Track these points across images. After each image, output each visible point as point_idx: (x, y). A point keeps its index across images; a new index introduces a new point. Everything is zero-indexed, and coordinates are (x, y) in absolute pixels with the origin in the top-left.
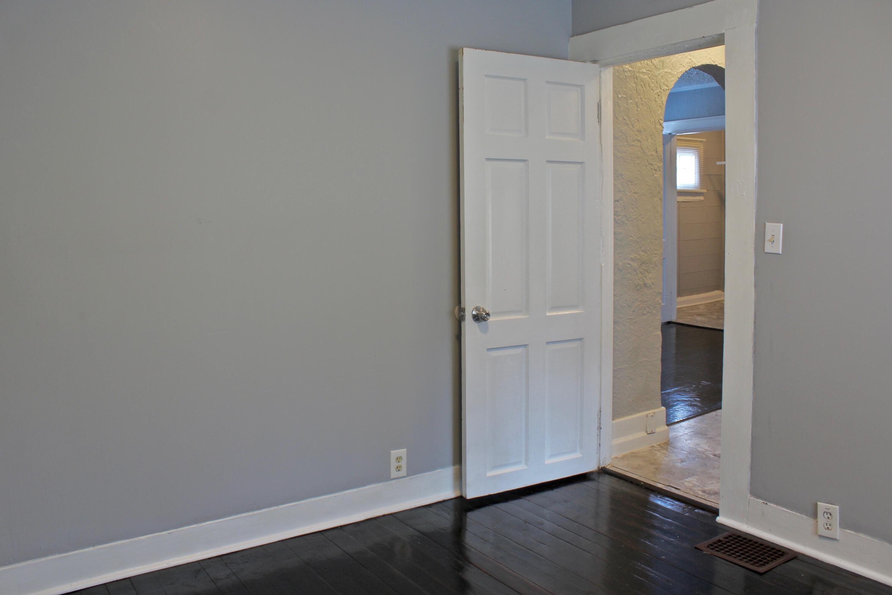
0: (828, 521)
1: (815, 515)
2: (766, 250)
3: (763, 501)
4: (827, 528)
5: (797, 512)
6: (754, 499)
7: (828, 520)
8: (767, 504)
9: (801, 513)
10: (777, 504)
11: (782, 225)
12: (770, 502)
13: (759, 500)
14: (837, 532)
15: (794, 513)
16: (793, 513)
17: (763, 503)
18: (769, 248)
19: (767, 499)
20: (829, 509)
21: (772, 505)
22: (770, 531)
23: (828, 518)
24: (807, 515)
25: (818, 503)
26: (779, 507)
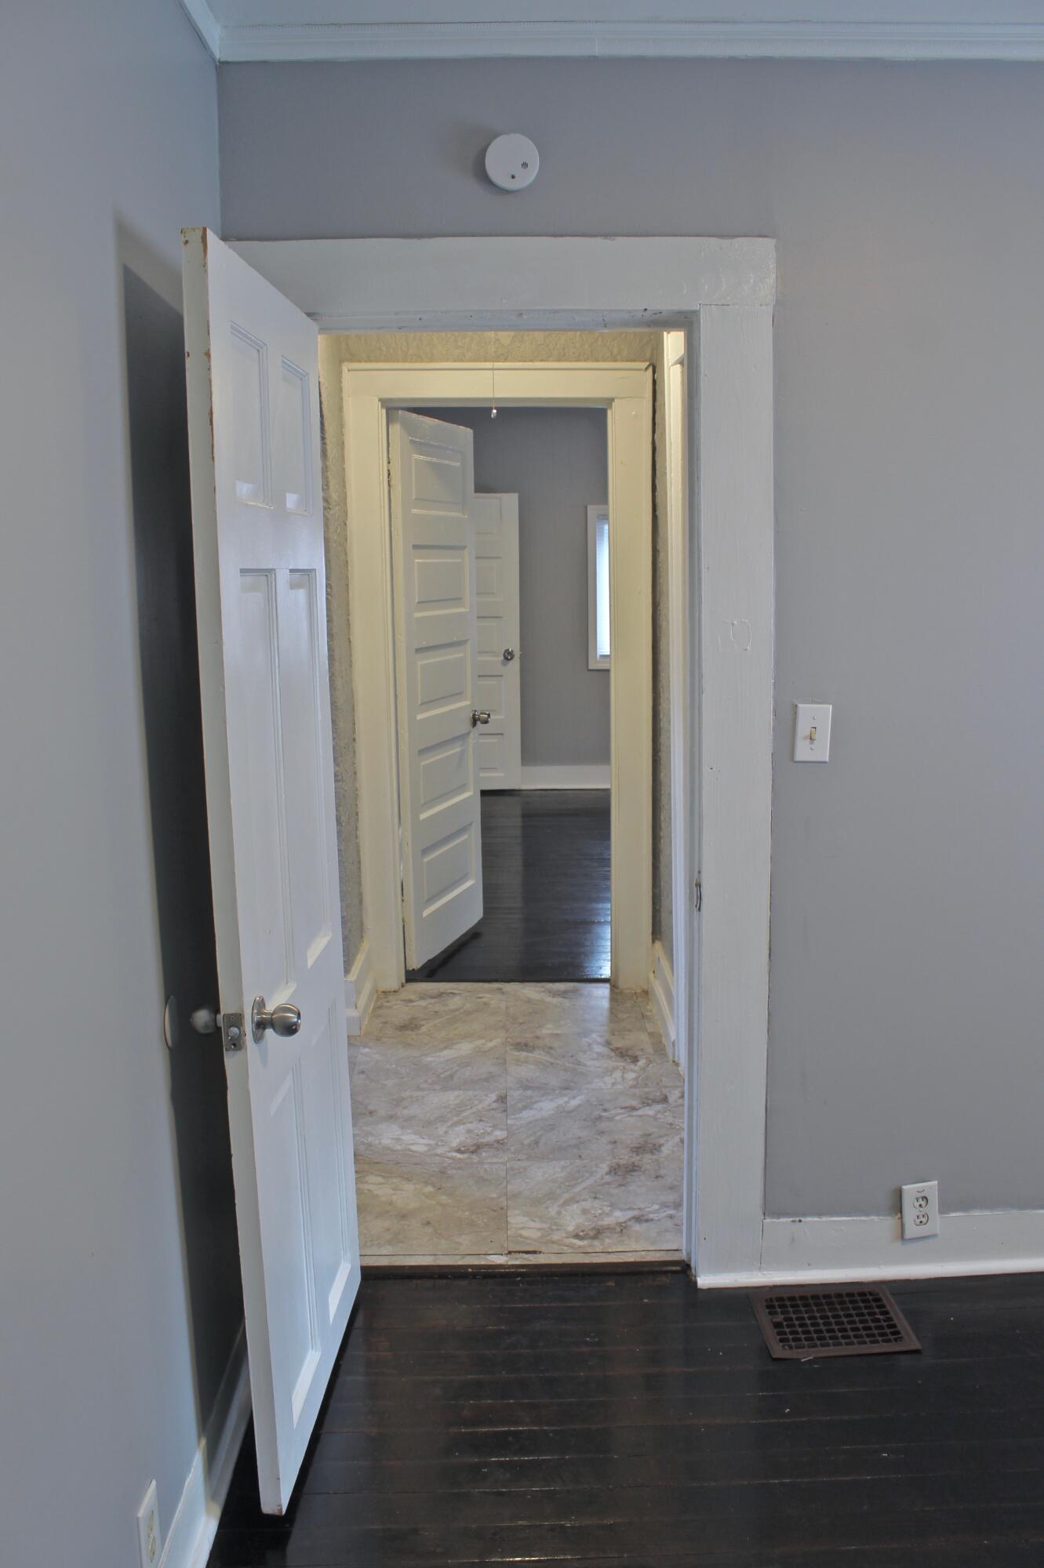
0: (921, 1211)
1: (897, 1207)
2: (799, 757)
3: (791, 1219)
4: (918, 1223)
5: (860, 1216)
6: (774, 1220)
7: (921, 1209)
8: (800, 1221)
9: (867, 1214)
10: (820, 1215)
11: (831, 707)
12: (805, 1215)
13: (782, 1220)
14: (937, 1223)
15: (854, 1218)
16: (854, 1220)
17: (793, 1221)
18: (803, 752)
19: (797, 1212)
20: (924, 1190)
21: (809, 1219)
22: (809, 1265)
23: (920, 1205)
24: (878, 1215)
25: (904, 1187)
26: (824, 1219)
